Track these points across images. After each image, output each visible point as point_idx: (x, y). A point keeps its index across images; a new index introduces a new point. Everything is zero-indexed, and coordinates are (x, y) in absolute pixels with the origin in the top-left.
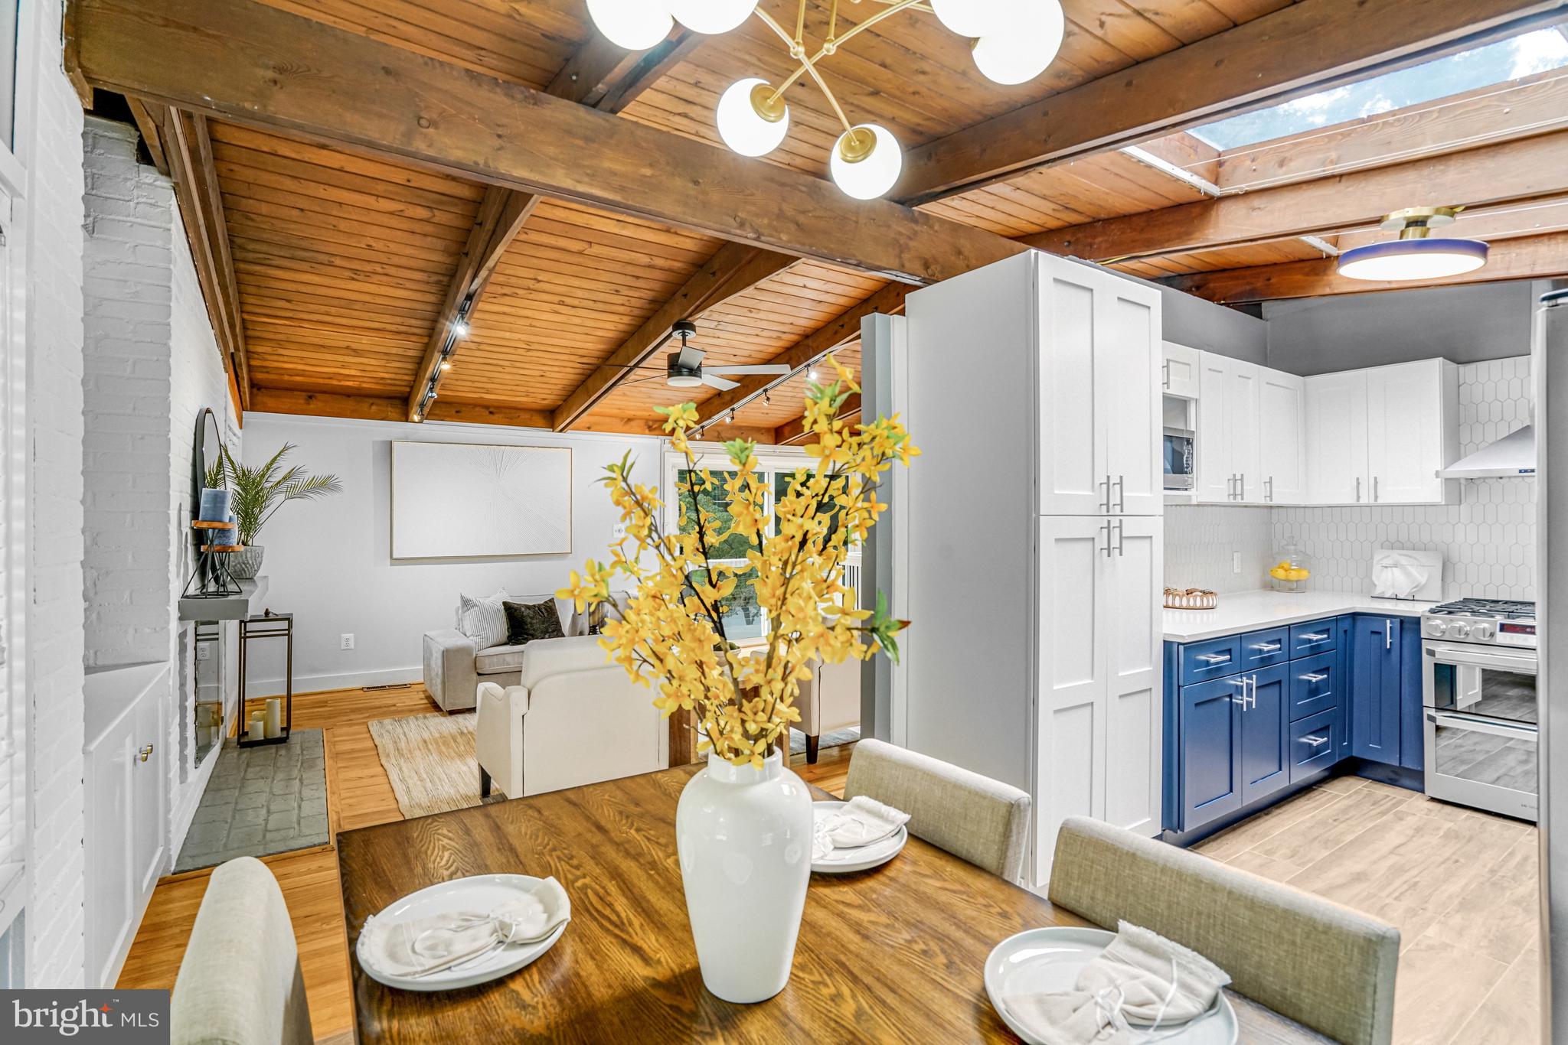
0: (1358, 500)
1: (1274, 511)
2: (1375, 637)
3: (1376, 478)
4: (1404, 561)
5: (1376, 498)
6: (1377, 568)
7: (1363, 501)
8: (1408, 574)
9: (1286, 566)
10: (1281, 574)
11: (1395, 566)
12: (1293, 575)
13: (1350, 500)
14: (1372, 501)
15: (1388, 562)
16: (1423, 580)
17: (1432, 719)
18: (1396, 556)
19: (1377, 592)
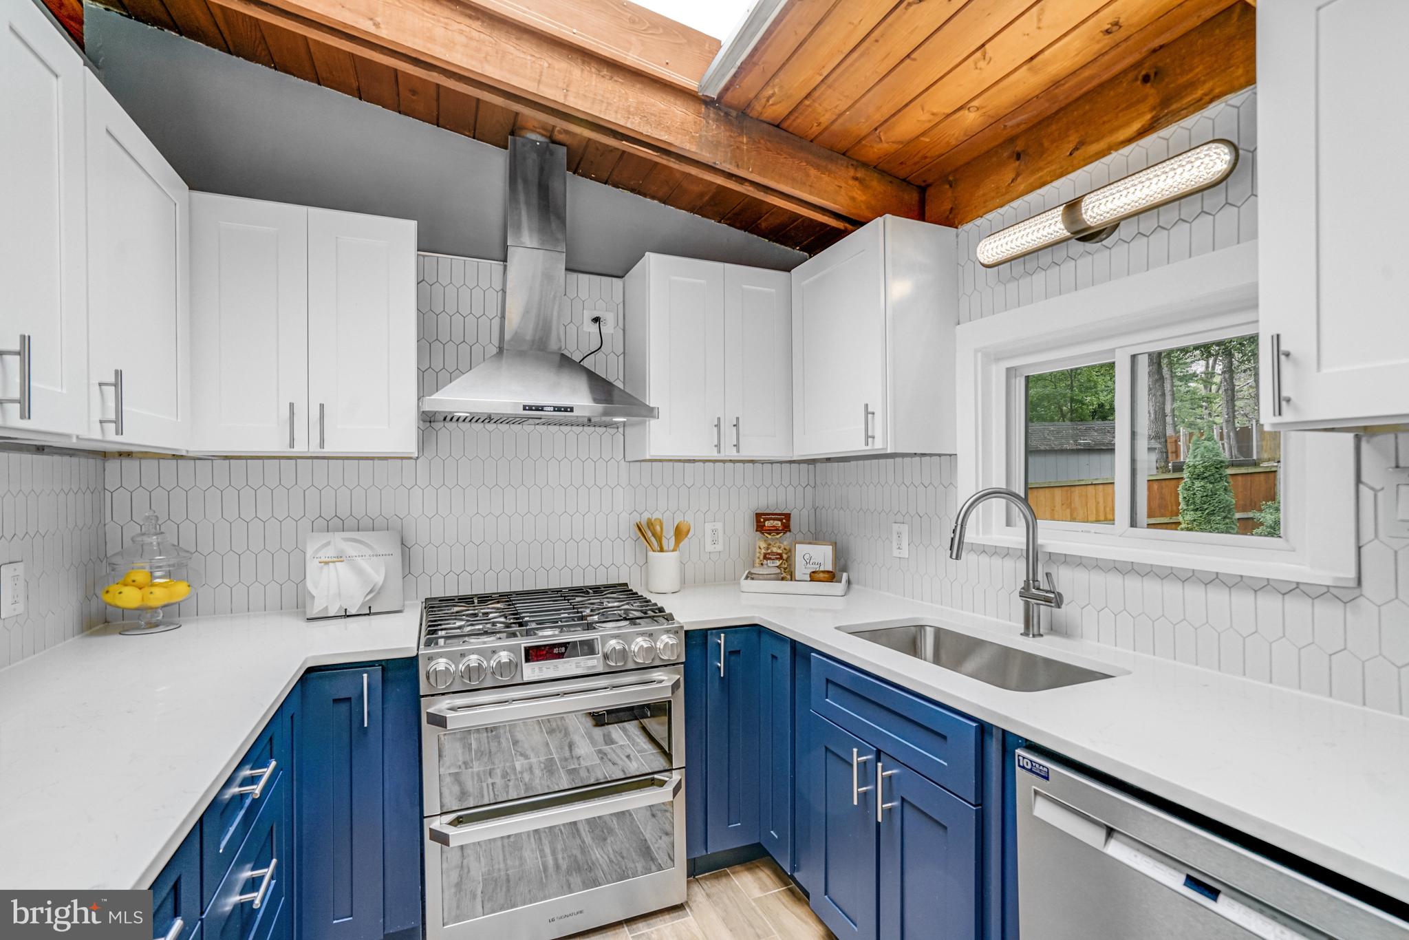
0: (292, 445)
1: (112, 466)
2: (344, 707)
3: (322, 406)
4: (350, 549)
5: (322, 445)
6: (312, 566)
7: (300, 448)
8: (359, 572)
9: (141, 577)
10: (129, 597)
11: (340, 558)
12: (158, 596)
13: (277, 445)
14: (315, 449)
15: (329, 553)
16: (379, 579)
17: (442, 839)
18: (339, 541)
19: (314, 612)
